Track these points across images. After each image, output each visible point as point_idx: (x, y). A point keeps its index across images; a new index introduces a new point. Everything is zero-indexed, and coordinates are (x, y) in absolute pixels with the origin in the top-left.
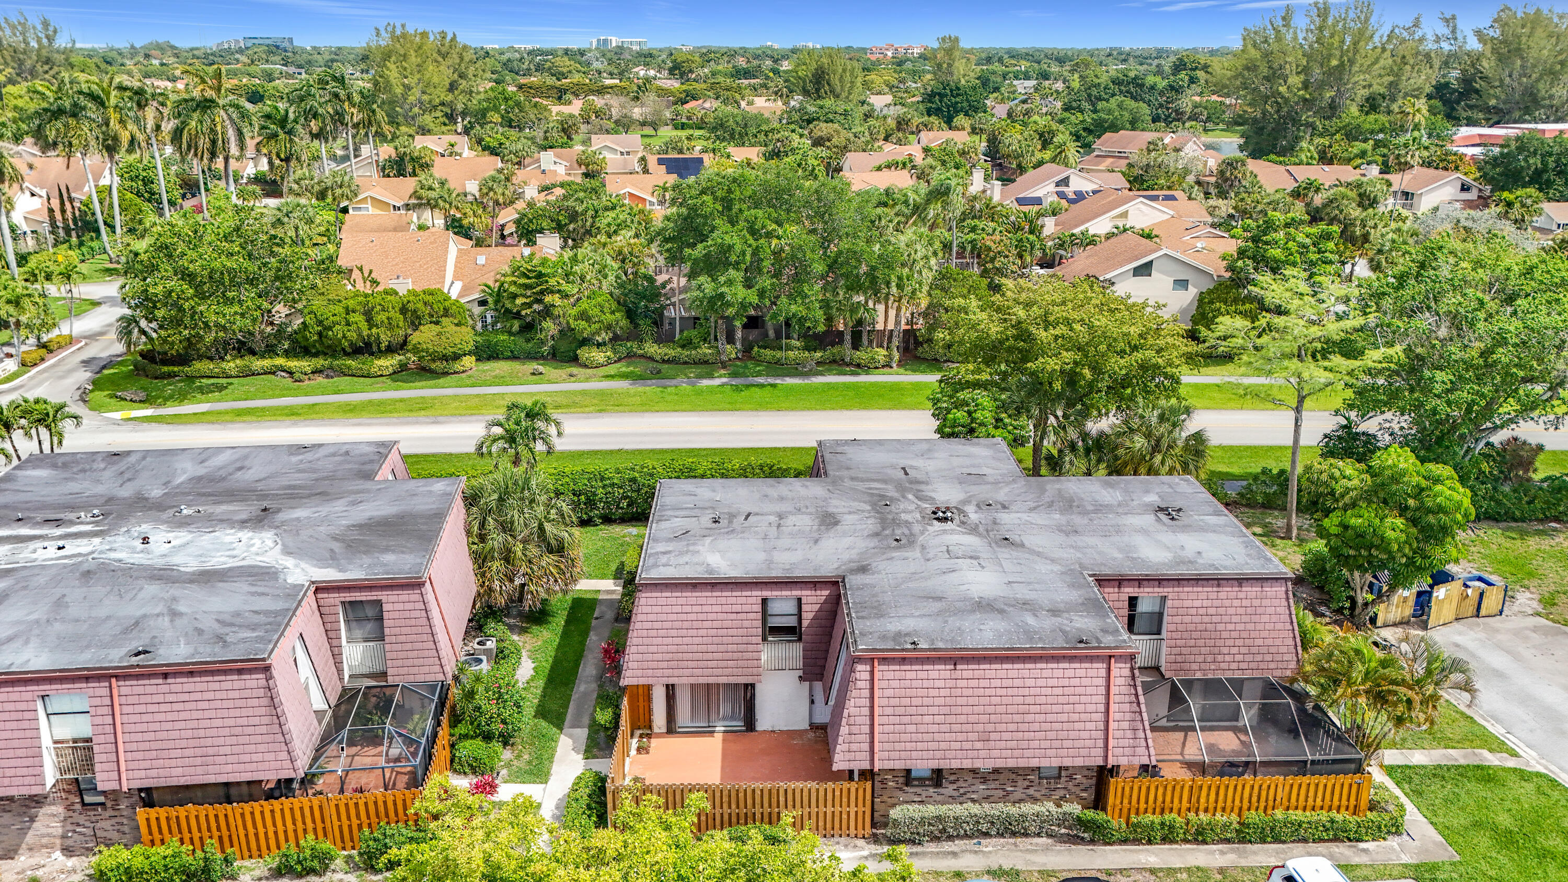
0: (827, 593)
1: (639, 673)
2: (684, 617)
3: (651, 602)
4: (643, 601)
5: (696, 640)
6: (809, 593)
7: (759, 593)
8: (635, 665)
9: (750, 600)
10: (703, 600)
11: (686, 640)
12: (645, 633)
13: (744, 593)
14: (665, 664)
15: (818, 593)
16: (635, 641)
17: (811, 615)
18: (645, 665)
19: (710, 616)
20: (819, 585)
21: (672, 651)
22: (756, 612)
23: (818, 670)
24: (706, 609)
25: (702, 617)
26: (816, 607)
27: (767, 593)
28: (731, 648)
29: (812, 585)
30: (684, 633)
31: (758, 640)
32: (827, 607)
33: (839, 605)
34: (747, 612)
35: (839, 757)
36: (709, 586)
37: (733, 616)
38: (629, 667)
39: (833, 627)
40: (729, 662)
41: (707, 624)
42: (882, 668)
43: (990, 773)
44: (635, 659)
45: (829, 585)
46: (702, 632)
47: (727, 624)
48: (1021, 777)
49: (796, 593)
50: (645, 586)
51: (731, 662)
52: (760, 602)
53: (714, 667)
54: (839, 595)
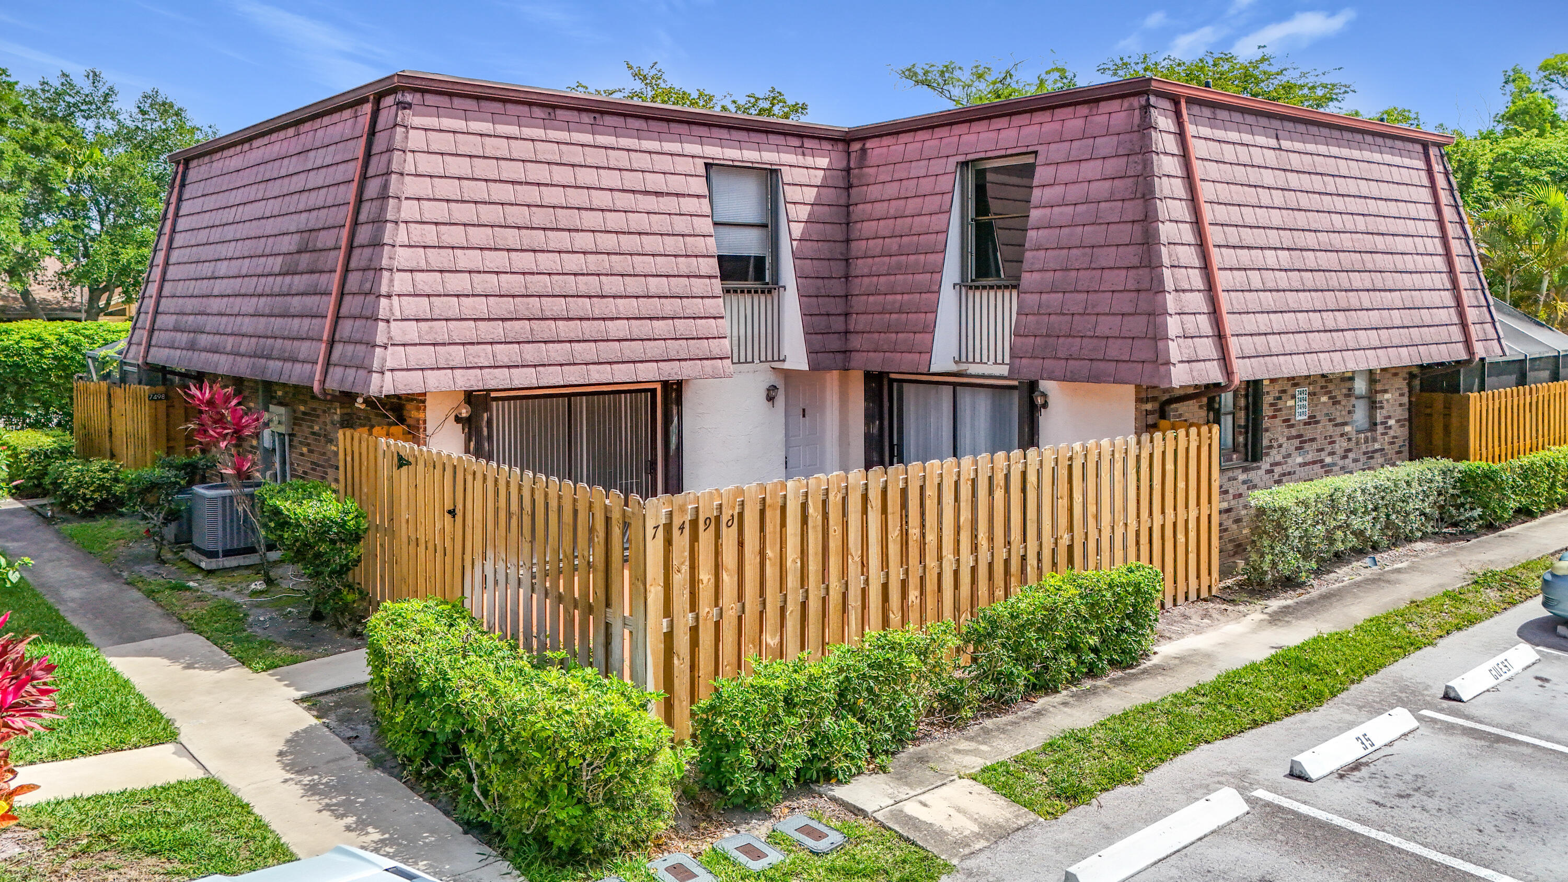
0: (824, 162)
1: (426, 354)
2: (531, 194)
3: (440, 142)
4: (416, 139)
5: (574, 262)
6: (788, 158)
7: (695, 149)
8: (411, 331)
9: (684, 165)
10: (575, 155)
11: (547, 262)
12: (429, 234)
13: (668, 146)
14: (495, 330)
15: (809, 161)
16: (403, 257)
17: (803, 212)
18: (441, 331)
19: (601, 199)
20: (808, 143)
21: (512, 292)
22: (698, 196)
23: (835, 343)
24: (587, 177)
25: (578, 198)
26: (810, 194)
27: (714, 152)
28: (655, 285)
29: (796, 142)
30: (537, 239)
31: (712, 266)
32: (830, 195)
33: (853, 191)
34: (677, 195)
35: (1175, 350)
36: (586, 118)
37: (650, 203)
38: (398, 339)
39: (848, 241)
40: (655, 323)
41: (592, 220)
42: (1191, 129)
43: (1306, 424)
44: (408, 313)
45: (827, 145)
46: (584, 241)
47: (638, 222)
48: (1339, 430)
49: (769, 157)
50: (418, 95)
51: (661, 322)
52: (702, 171)
53: (621, 336)
54: (848, 170)
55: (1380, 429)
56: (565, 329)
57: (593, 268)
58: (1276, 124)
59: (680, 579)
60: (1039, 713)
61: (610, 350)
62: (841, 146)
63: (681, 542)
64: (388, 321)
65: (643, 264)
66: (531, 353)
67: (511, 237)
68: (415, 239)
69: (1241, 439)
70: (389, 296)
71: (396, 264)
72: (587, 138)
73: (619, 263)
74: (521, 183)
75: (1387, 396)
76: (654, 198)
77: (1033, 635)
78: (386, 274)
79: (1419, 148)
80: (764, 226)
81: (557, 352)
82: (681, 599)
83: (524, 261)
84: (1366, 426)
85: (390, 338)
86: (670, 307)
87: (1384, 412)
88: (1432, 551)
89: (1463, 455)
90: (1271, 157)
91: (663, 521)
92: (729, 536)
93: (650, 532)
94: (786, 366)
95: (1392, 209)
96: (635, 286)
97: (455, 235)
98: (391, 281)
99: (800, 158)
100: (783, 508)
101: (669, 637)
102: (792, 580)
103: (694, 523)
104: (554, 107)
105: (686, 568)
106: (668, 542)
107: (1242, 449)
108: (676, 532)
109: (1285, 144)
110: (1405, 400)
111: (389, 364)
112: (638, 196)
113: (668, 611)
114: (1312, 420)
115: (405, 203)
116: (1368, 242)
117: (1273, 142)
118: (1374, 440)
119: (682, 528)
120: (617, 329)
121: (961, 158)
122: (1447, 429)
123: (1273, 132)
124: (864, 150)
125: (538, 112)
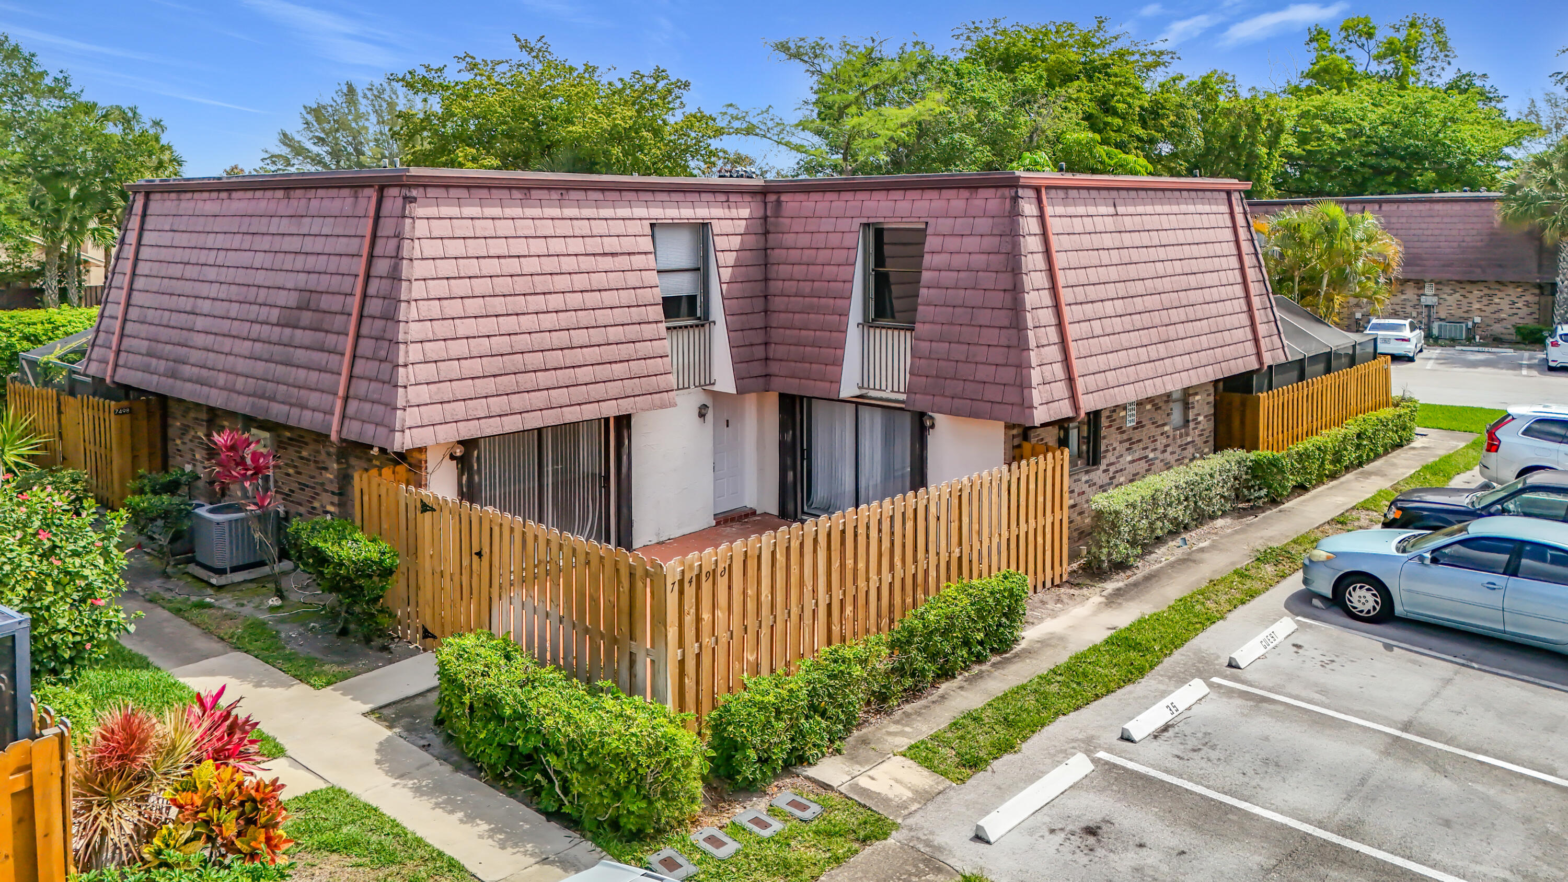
0: (745, 212)
1: (435, 413)
2: (512, 266)
3: (441, 228)
4: (421, 228)
5: (549, 321)
6: (717, 212)
7: (642, 212)
8: (422, 393)
9: (633, 227)
10: (547, 228)
11: (528, 322)
12: (434, 308)
13: (621, 212)
14: (489, 385)
15: (734, 213)
16: (415, 330)
17: (731, 258)
18: (446, 390)
19: (569, 264)
20: (733, 198)
21: (502, 351)
22: (645, 253)
23: (757, 368)
24: (557, 246)
25: (550, 264)
26: (736, 242)
27: (657, 213)
28: (615, 333)
29: (722, 198)
30: (519, 303)
31: (657, 312)
32: (751, 241)
33: (770, 236)
34: (629, 254)
35: (1037, 396)
36: (555, 195)
37: (607, 263)
38: (414, 401)
39: (766, 280)
40: (614, 365)
41: (562, 282)
42: (1049, 210)
43: (1135, 428)
44: (421, 379)
45: (747, 198)
46: (556, 301)
47: (599, 280)
48: (1159, 431)
49: (702, 213)
50: (421, 190)
51: (619, 365)
52: (648, 231)
53: (588, 381)
54: (765, 218)
55: (1192, 425)
56: (544, 379)
57: (564, 325)
58: (1114, 194)
59: (689, 619)
60: (943, 697)
61: (579, 393)
62: (759, 198)
63: (690, 591)
64: (405, 387)
65: (604, 316)
66: (517, 402)
67: (498, 304)
68: (424, 314)
69: (1084, 448)
70: (406, 366)
71: (409, 338)
72: (556, 212)
73: (585, 318)
74: (505, 257)
75: (1197, 398)
76: (610, 258)
77: (938, 638)
78: (402, 347)
79: (1224, 195)
80: (698, 269)
81: (539, 399)
82: (690, 634)
83: (509, 323)
84: (1181, 423)
85: (408, 401)
86: (626, 351)
87: (1195, 411)
88: (1228, 527)
89: (1255, 446)
90: (1110, 223)
91: (678, 577)
92: (722, 582)
93: (669, 587)
94: (716, 388)
95: (1202, 250)
96: (597, 335)
97: (453, 308)
98: (407, 352)
99: (726, 210)
100: (759, 557)
101: (682, 663)
102: (765, 610)
103: (698, 576)
104: (529, 189)
105: (693, 611)
106: (681, 592)
107: (1085, 455)
108: (686, 585)
109: (1121, 210)
110: (1212, 399)
111: (408, 424)
112: (598, 258)
113: (681, 644)
114: (1139, 425)
115: (415, 284)
116: (1184, 281)
117: (1111, 210)
118: (1187, 435)
119: (690, 582)
120: (584, 374)
121: (865, 221)
122: (1243, 422)
123: (1111, 202)
124: (779, 202)
125: (517, 194)
